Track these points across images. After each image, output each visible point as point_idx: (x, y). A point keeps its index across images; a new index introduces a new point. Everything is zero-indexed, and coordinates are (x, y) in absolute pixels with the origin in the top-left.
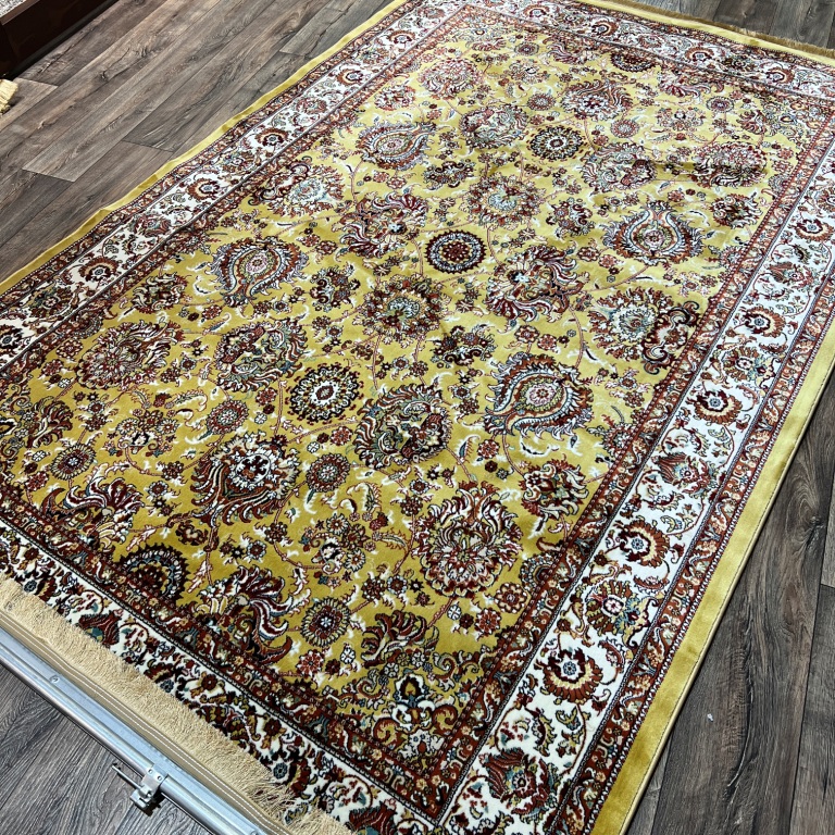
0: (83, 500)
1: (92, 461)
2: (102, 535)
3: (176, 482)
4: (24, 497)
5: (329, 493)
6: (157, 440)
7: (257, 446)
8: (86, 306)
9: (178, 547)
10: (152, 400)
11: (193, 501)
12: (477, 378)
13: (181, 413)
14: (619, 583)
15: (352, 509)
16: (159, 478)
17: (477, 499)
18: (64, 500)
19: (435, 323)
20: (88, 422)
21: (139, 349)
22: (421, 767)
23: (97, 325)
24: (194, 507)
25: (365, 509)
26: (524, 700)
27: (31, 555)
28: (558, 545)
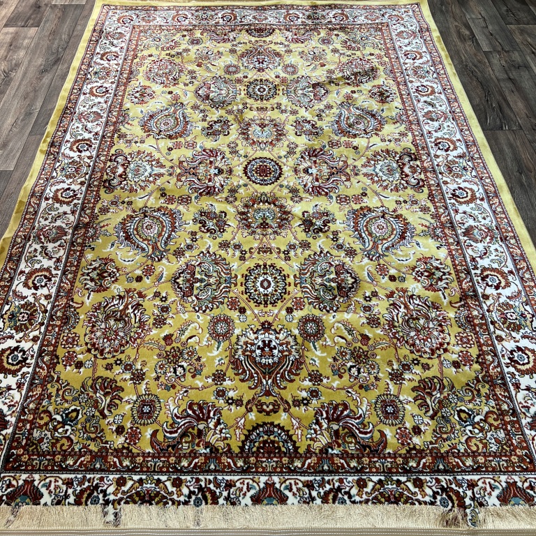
0: (178, 429)
1: (159, 402)
2: (213, 441)
3: (227, 383)
4: (134, 451)
5: (323, 339)
6: (190, 364)
7: (256, 335)
8: (53, 307)
9: (268, 419)
10: (163, 343)
11: (250, 388)
12: (340, 235)
13: (189, 341)
14: (503, 303)
15: (344, 341)
16: (215, 387)
17: (402, 299)
18: (165, 436)
19: (290, 215)
20: (131, 379)
21: (121, 316)
22: (507, 451)
23: (75, 315)
24: (254, 391)
25: (350, 337)
26: (517, 386)
27: (177, 483)
28: (461, 301)
